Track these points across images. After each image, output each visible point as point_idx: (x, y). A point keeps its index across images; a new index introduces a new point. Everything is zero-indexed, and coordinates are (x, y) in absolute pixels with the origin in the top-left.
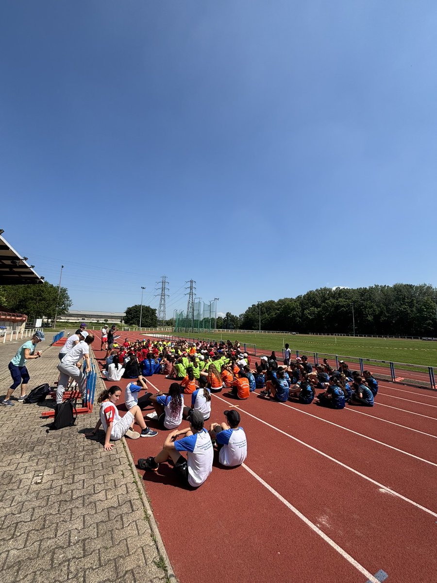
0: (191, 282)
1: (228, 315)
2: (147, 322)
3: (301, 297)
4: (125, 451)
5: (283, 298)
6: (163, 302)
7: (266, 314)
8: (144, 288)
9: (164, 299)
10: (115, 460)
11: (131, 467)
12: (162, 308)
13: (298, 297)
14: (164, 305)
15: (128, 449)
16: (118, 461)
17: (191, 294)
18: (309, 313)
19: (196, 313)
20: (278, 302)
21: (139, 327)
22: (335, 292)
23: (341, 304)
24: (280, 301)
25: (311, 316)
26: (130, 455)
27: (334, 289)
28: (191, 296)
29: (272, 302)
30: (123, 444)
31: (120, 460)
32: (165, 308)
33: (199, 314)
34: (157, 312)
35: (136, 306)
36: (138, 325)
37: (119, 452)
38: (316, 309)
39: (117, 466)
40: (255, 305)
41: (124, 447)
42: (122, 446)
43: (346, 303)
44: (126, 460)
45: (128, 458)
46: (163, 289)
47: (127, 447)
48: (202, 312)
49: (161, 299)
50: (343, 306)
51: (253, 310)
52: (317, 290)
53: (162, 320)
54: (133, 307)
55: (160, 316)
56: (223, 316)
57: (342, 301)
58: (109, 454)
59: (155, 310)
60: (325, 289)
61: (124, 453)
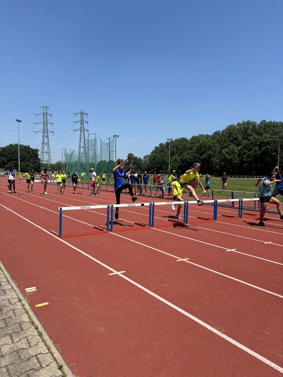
0: (82, 113)
1: (130, 156)
2: (28, 166)
3: (219, 134)
4: (44, 341)
5: (197, 135)
6: (46, 140)
7: (176, 155)
8: (19, 121)
9: (47, 136)
10: (29, 359)
11: (63, 372)
12: (46, 148)
13: (216, 133)
14: (48, 144)
15: (46, 337)
16: (36, 361)
17: (82, 130)
18: (227, 153)
19: (91, 153)
20: (191, 140)
21: (18, 171)
22: (260, 127)
23: (266, 141)
24: (194, 138)
25: (229, 155)
26: (54, 349)
27: (258, 122)
28: (82, 133)
29: (184, 140)
30: (37, 328)
31: (38, 359)
32: (49, 148)
33: (95, 154)
34: (39, 153)
35: (11, 145)
36: (17, 169)
37: (33, 344)
38: (235, 147)
39: (36, 370)
40: (163, 144)
41: (40, 334)
42: (36, 333)
43: (272, 139)
44: (49, 359)
45: (52, 354)
46: (45, 123)
47: (44, 333)
48: (98, 152)
49: (43, 136)
50: (268, 143)
51: (161, 150)
52: (238, 124)
53: (47, 165)
54: (7, 147)
55: (44, 158)
56: (125, 158)
57: (267, 137)
58: (16, 349)
59: (37, 150)
60: (249, 123)
61: (41, 344)
